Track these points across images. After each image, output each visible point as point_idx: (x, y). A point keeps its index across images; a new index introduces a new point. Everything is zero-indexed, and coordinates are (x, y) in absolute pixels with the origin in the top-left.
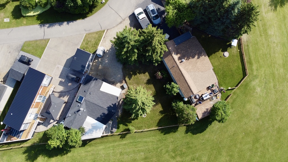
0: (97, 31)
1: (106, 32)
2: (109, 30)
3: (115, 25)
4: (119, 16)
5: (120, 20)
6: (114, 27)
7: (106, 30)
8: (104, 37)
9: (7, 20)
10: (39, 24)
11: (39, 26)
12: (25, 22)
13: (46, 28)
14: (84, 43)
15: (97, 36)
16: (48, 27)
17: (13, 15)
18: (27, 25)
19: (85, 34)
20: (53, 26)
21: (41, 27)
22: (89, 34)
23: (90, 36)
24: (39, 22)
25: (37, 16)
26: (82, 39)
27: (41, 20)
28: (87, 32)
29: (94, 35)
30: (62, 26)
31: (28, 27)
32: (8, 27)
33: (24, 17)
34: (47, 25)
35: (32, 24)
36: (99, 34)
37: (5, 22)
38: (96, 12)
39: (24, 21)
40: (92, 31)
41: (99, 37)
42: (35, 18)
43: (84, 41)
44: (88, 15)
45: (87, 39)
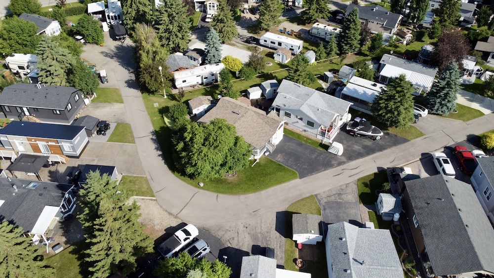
0: (152, 188)
1: (152, 200)
2: (155, 202)
3: (164, 207)
4: (182, 209)
5: (174, 212)
6: (161, 207)
7: (155, 198)
8: (143, 199)
9: (156, 105)
10: (155, 130)
11: (152, 131)
12: (155, 119)
13: (151, 137)
14: (131, 179)
15: (144, 190)
16: (152, 139)
17: (163, 108)
18: (152, 121)
19: (145, 176)
20: (154, 142)
22: (146, 181)
23: (144, 182)
25: (165, 126)
26: (138, 175)
27: (160, 131)
28: (149, 177)
29: (145, 186)
30: (155, 150)
31: (149, 122)
33: (162, 116)
34: (154, 138)
35: (153, 125)
36: (148, 191)
38: (183, 180)
39: (157, 118)
40: (151, 182)
41: (143, 193)
42: (163, 125)
43: (135, 177)
44: (176, 173)
45: (138, 180)
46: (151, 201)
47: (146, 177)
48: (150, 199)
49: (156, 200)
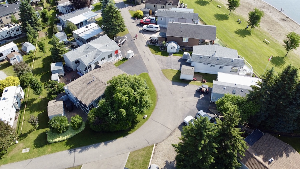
0: (144, 147)
1: (155, 147)
2: (158, 145)
3: (164, 138)
4: (167, 127)
5: (169, 132)
6: (163, 140)
7: (155, 145)
8: (154, 154)
9: (26, 150)
10: (68, 150)
11: (68, 152)
12: (49, 150)
13: (77, 153)
14: (129, 164)
15: (145, 153)
16: (80, 152)
17: (34, 144)
18: (52, 153)
19: (129, 153)
20: (86, 150)
21: (71, 153)
22: (134, 152)
23: (136, 154)
24: (68, 147)
25: (66, 141)
26: (126, 159)
27: (71, 145)
28: (131, 150)
29: (140, 153)
30: (98, 148)
31: (52, 155)
32: (26, 158)
33: (49, 144)
34: (79, 150)
35: (60, 151)
36: (146, 150)
37: (22, 154)
38: (139, 127)
39: (49, 148)
40: (137, 148)
41: (148, 154)
42: (64, 143)
43: (128, 161)
44: (130, 132)
45: (132, 159)
46: (157, 148)
47: (131, 152)
48: (155, 149)
49: (157, 144)
